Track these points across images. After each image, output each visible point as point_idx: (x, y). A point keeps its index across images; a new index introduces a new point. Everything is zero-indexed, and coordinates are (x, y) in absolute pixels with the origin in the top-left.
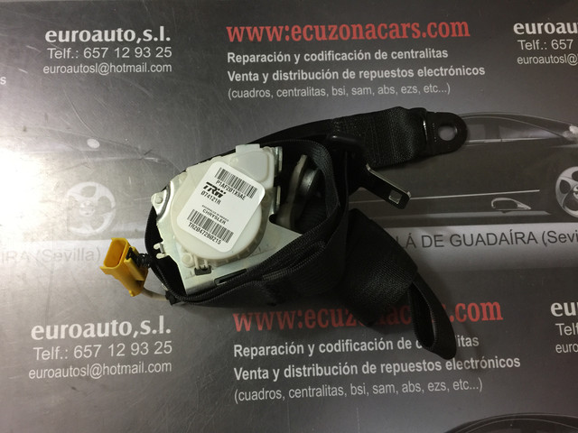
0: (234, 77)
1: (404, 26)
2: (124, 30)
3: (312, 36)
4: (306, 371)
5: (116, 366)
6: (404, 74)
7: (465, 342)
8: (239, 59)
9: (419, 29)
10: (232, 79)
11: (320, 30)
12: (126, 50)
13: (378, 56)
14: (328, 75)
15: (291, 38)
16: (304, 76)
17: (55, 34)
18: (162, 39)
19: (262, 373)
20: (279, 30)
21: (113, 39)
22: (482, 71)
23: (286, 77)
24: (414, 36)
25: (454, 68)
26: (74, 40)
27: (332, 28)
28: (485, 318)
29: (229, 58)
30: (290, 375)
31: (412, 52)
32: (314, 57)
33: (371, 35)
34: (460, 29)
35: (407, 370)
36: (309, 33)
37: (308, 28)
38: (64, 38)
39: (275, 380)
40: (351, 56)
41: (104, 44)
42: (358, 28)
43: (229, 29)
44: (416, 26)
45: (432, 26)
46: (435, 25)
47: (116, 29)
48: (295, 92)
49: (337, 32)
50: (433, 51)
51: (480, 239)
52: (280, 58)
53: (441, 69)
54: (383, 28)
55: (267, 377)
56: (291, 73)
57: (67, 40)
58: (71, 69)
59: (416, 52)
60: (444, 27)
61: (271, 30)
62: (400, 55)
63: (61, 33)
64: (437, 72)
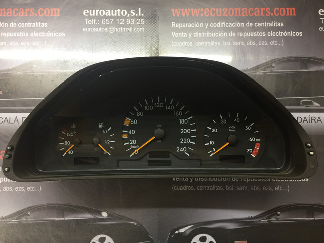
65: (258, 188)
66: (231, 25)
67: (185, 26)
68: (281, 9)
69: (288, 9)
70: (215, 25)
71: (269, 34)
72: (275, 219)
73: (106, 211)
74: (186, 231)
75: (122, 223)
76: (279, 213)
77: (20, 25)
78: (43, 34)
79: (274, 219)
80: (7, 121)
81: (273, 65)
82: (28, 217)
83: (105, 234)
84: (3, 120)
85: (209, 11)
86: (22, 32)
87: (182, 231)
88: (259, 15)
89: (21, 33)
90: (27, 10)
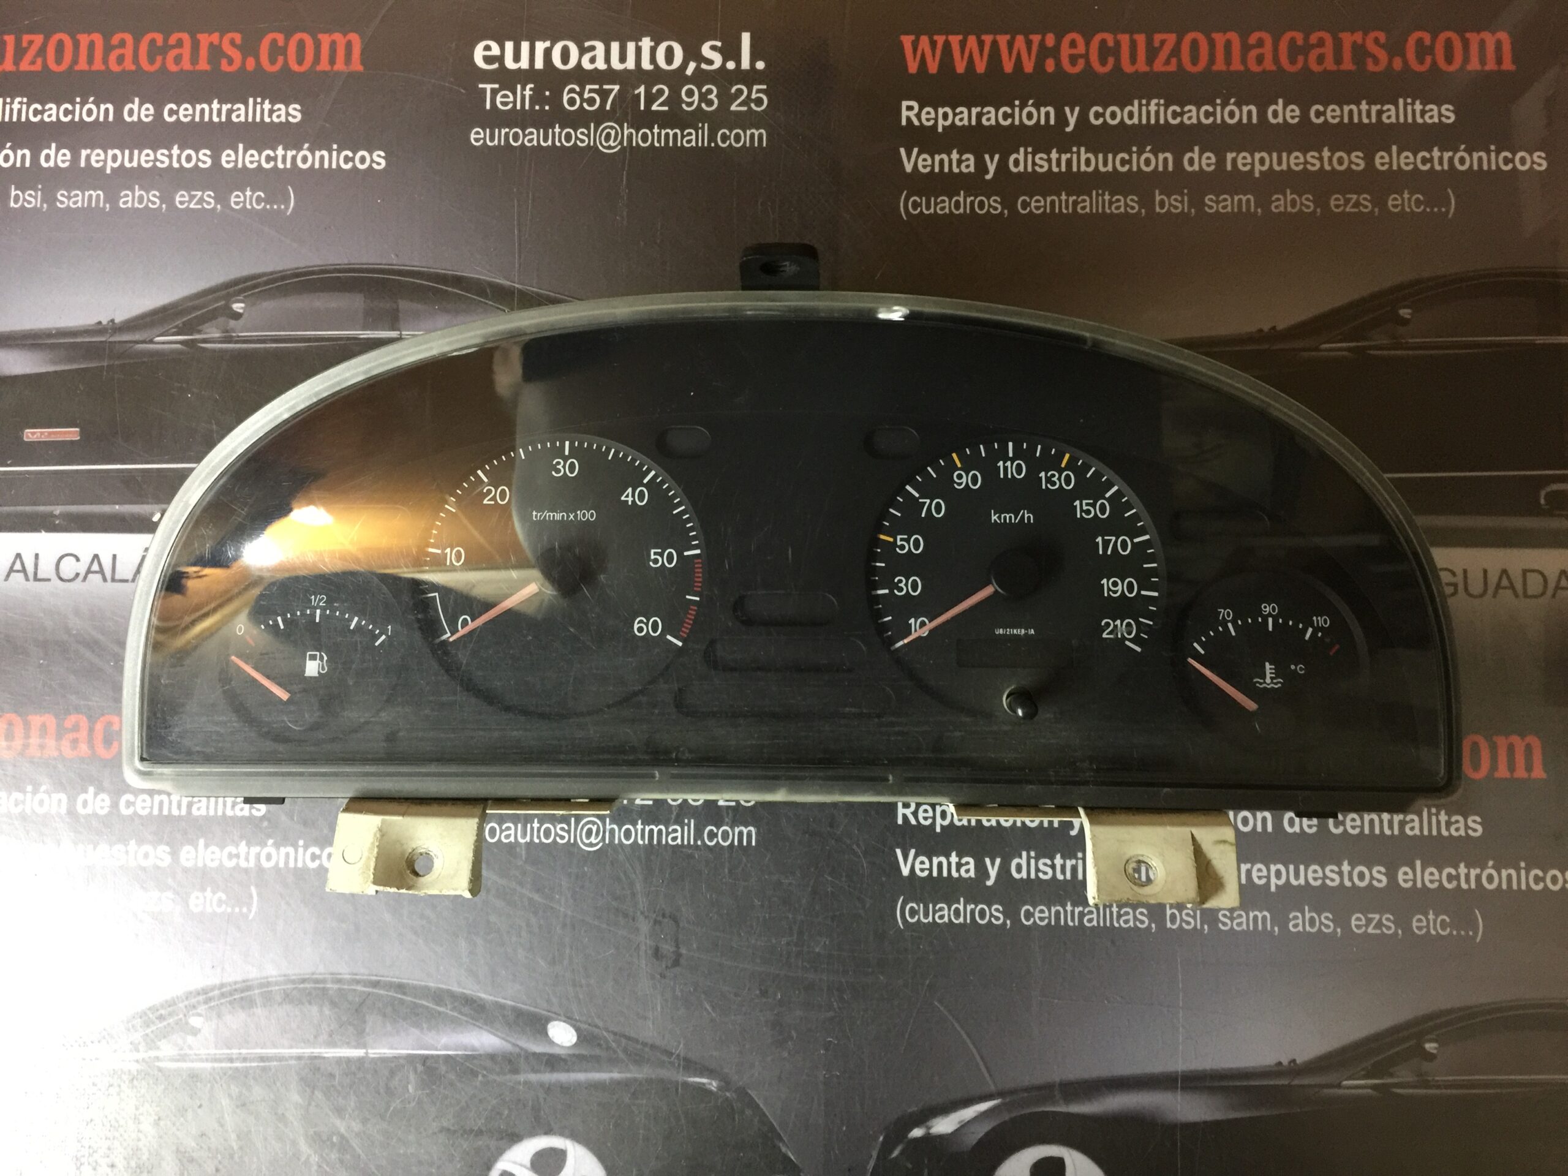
0: (917, 161)
1: (1347, 39)
2: (657, 44)
3: (1111, 61)
4: (1063, 867)
5: (634, 824)
6: (1340, 161)
7: (1448, 824)
8: (929, 117)
9: (1382, 46)
10: (909, 168)
11: (1133, 45)
12: (661, 92)
13: (1275, 114)
14: (1148, 162)
15: (1058, 64)
16: (1088, 162)
17: (496, 50)
18: (745, 64)
19: (959, 866)
20: (1029, 43)
21: (630, 64)
22: (1539, 161)
23: (1042, 163)
24: (1371, 67)
25: (1469, 151)
26: (539, 64)
27: (1163, 42)
28: (1503, 772)
29: (905, 113)
30: (1024, 875)
31: (1364, 106)
32: (1115, 115)
33: (1260, 59)
34: (1491, 47)
35: (1302, 881)
36: (1105, 52)
37: (1103, 42)
38: (517, 58)
39: (990, 883)
40: (1207, 114)
41: (609, 75)
42: (1228, 45)
43: (907, 40)
44: (1376, 41)
45: (1420, 41)
46: (1427, 38)
47: (637, 39)
48: (1064, 203)
49: (1176, 52)
50: (1418, 107)
51: (1505, 582)
52: (1030, 116)
53: (1436, 153)
54: (1293, 41)
55: (972, 874)
56: (1054, 155)
57: (524, 64)
58: (532, 137)
59: (1375, 108)
60: (1449, 44)
61: (1010, 45)
62: (1333, 114)
63: (509, 46)
64: (1424, 161)
65: (1326, 922)
66: (1193, 115)
67: (964, 117)
68: (1443, 36)
69: (1474, 38)
70: (1113, 115)
71: (1381, 160)
72: (1410, 1078)
73: (569, 1019)
74: (965, 1126)
75: (649, 1081)
76: (1430, 1047)
77: (172, 112)
78: (282, 157)
79: (1404, 1074)
80: (101, 571)
81: (1405, 313)
82: (190, 1039)
83: (562, 1134)
84: (82, 568)
85: (1088, 44)
86: (182, 148)
87: (944, 1125)
88: (1330, 64)
89: (175, 151)
90: (204, 39)
